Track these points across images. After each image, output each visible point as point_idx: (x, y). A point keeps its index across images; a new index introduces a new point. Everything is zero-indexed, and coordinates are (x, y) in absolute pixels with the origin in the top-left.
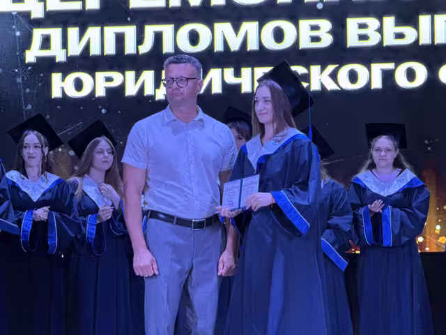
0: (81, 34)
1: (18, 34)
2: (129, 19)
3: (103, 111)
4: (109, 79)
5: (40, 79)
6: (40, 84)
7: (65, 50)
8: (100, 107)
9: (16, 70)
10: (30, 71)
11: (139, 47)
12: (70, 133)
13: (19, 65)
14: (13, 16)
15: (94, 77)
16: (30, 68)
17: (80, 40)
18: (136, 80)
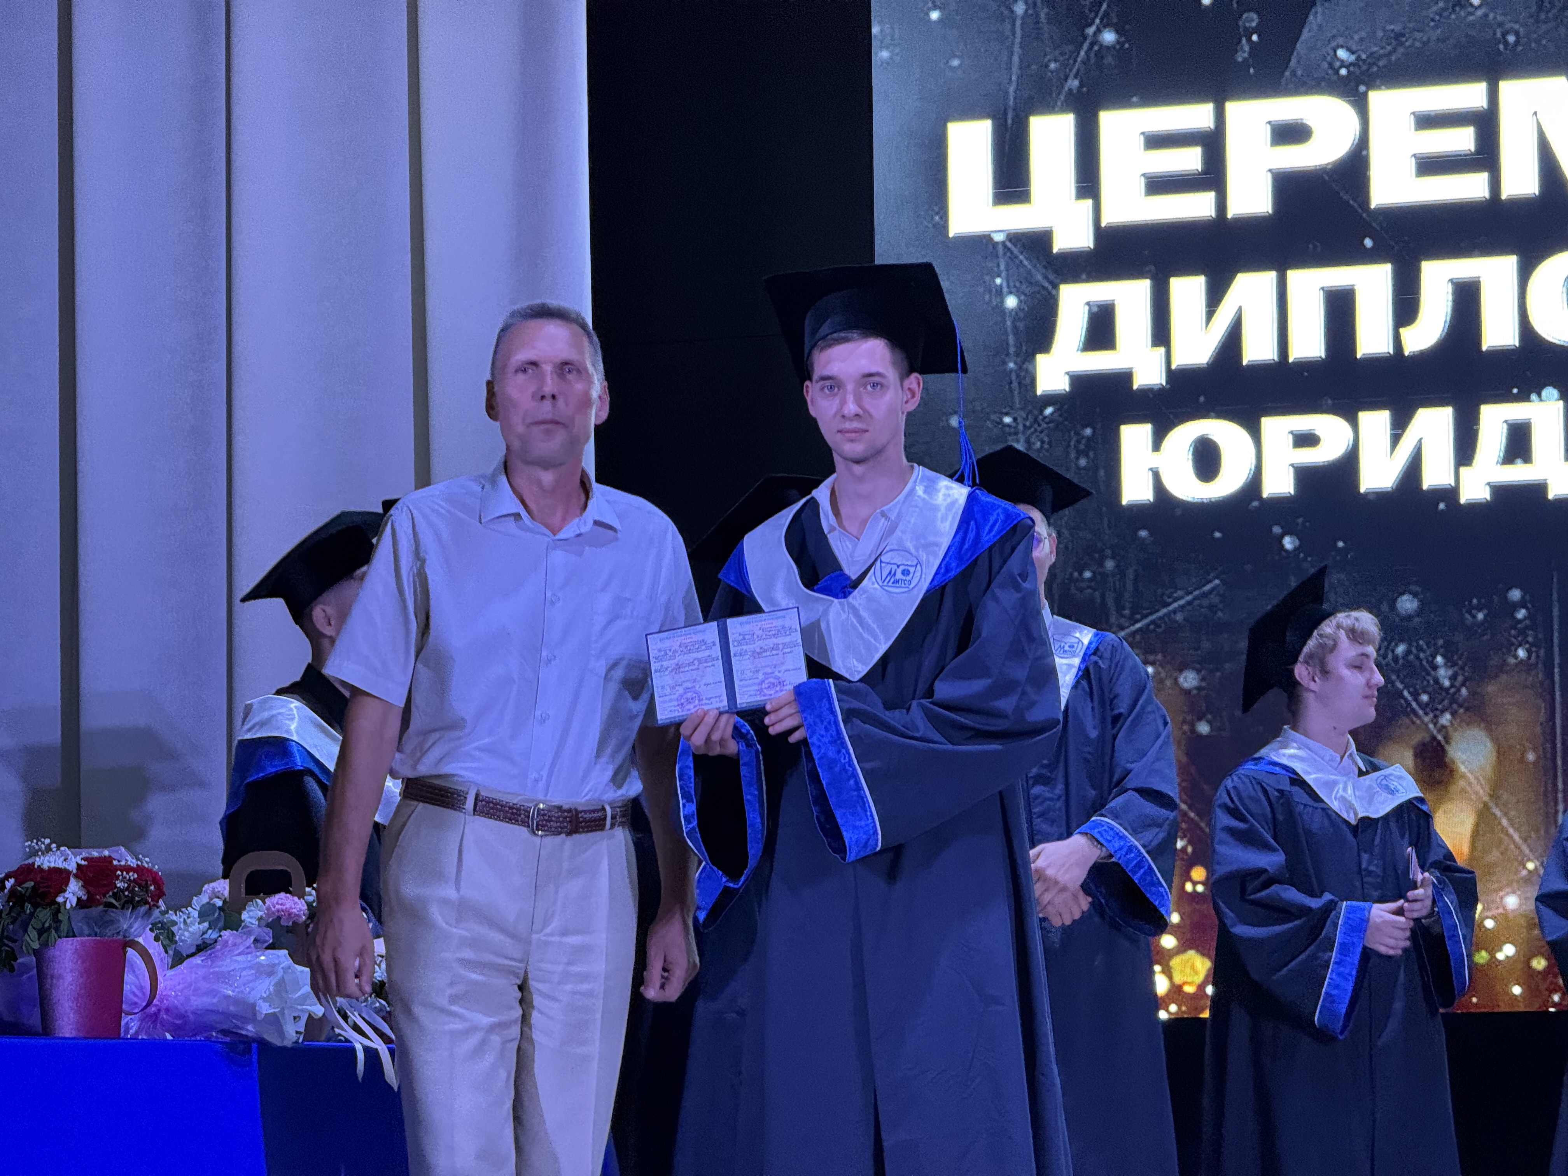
0: (1214, 297)
1: (1011, 302)
2: (1368, 243)
3: (1288, 543)
4: (1306, 440)
5: (1082, 447)
6: (1083, 462)
7: (1162, 350)
8: (1277, 530)
9: (1007, 420)
10: (1050, 420)
11: (1402, 331)
12: (1179, 617)
13: (1018, 406)
14: (995, 244)
15: (1255, 432)
16: (1049, 411)
17: (1210, 314)
18: (1396, 439)
